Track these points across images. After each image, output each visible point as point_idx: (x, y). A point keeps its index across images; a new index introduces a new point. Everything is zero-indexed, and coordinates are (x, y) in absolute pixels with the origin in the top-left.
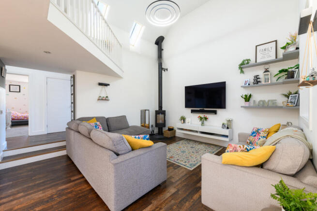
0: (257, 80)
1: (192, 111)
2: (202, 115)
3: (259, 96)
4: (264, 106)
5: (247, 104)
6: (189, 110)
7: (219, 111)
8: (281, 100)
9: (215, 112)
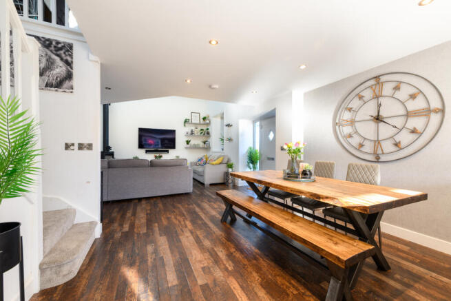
0: (192, 133)
1: (147, 152)
2: (157, 155)
3: (194, 142)
4: (196, 147)
5: (188, 146)
6: (143, 151)
7: (171, 151)
8: (202, 145)
9: (168, 152)
